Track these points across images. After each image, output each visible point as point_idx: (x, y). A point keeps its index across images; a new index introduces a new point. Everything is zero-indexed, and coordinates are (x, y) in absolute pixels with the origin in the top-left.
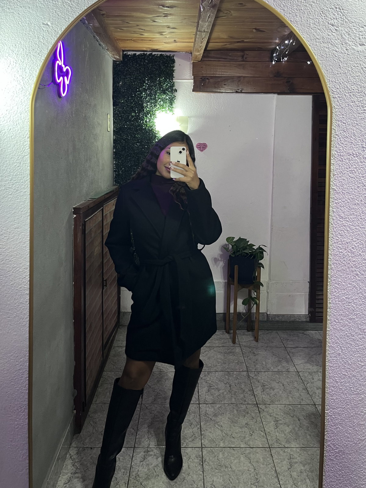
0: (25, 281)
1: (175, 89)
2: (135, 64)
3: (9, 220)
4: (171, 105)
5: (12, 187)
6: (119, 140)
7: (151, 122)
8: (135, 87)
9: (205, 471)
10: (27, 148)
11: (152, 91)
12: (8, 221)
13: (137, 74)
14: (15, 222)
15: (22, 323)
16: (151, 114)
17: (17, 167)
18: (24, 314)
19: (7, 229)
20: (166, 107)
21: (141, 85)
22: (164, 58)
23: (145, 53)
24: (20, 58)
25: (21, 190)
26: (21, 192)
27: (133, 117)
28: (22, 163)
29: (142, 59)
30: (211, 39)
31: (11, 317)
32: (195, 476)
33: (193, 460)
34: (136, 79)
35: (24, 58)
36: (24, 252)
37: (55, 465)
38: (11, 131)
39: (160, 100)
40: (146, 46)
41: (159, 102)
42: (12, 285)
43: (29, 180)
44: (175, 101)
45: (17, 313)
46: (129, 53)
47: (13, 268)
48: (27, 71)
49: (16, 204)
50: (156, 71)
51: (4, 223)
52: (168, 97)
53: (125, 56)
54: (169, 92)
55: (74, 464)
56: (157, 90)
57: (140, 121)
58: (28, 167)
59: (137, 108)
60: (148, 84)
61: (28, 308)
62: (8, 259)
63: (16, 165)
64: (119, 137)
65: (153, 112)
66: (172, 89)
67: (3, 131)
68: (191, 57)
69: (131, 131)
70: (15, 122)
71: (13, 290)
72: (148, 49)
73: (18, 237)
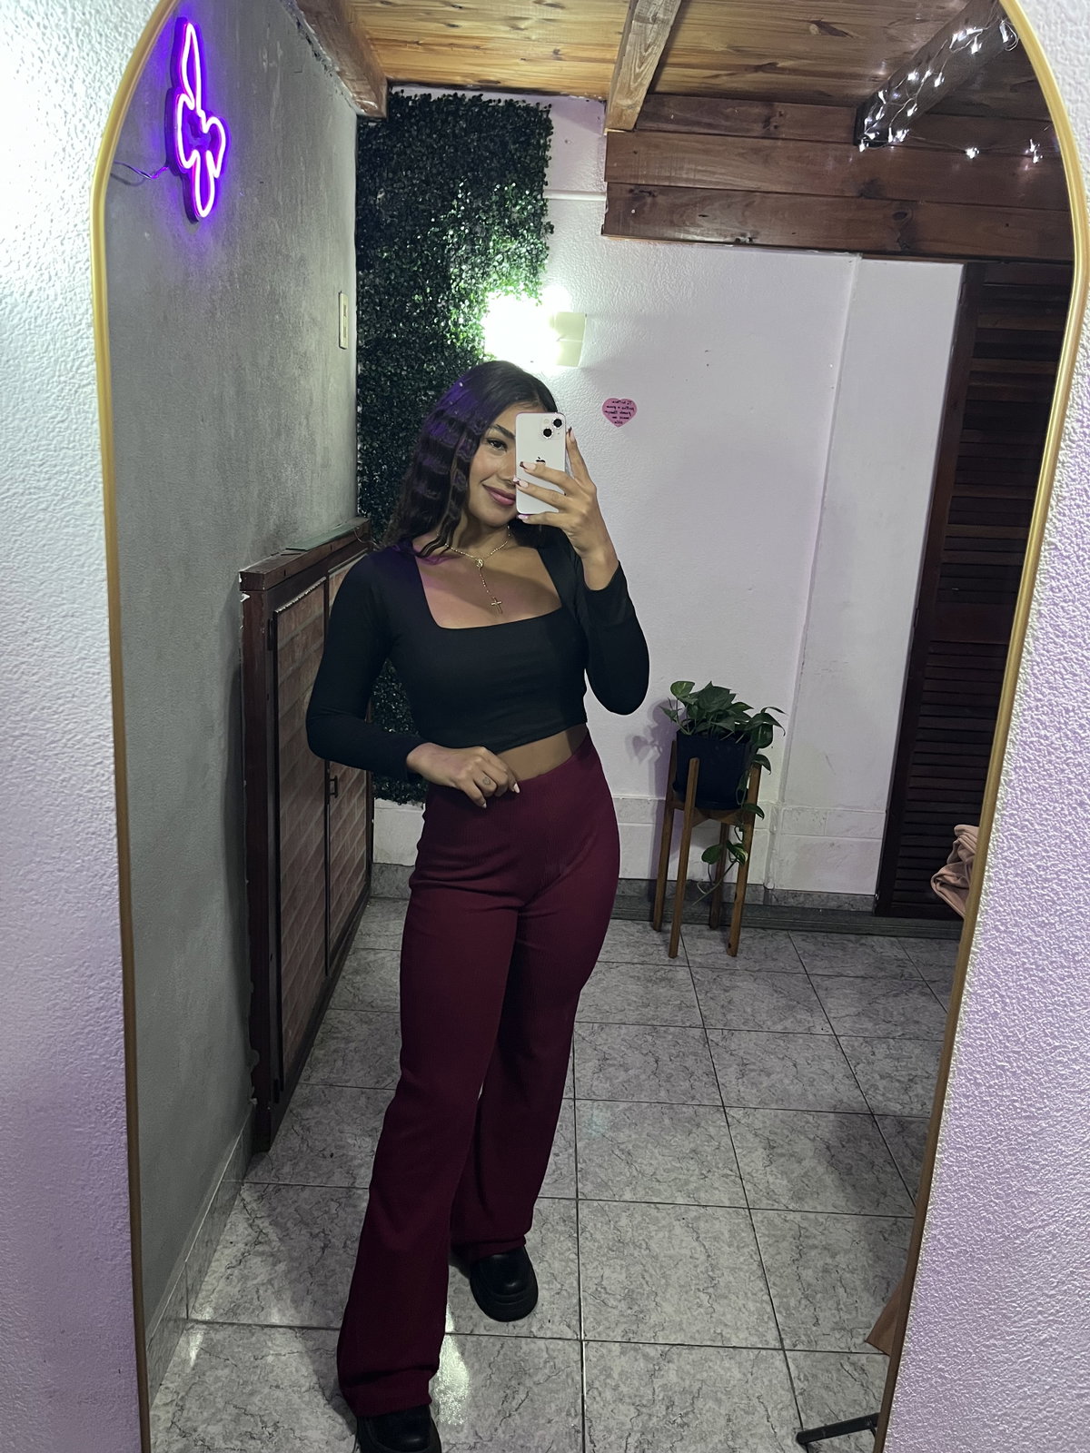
0: (102, 772)
1: (549, 223)
2: (428, 131)
3: (47, 590)
4: (535, 275)
5: (46, 485)
6: (374, 379)
7: (471, 327)
8: (424, 211)
9: (582, 1253)
10: (88, 360)
11: (475, 225)
12: (41, 593)
13: (433, 165)
14: (64, 596)
15: (100, 889)
16: (471, 302)
17: (58, 423)
18: (105, 863)
19: (39, 616)
20: (518, 281)
21: (443, 206)
22: (517, 115)
23: (460, 93)
24: (55, 41)
25: (76, 499)
26: (77, 503)
27: (416, 306)
28: (73, 410)
29: (448, 113)
30: (672, 52)
31: (66, 869)
32: (556, 1265)
33: (553, 1226)
34: (428, 183)
35: (67, 41)
36: (95, 688)
37: (203, 1225)
38: (33, 297)
39: (499, 257)
40: (462, 69)
41: (496, 264)
42: (63, 781)
43: (99, 468)
44: (546, 261)
45: (83, 861)
46: (410, 92)
47: (65, 732)
48: (79, 88)
49: (63, 542)
50: (492, 161)
51: (28, 598)
52: (524, 250)
53: (395, 102)
54: (528, 230)
55: (254, 1221)
56: (493, 224)
57: (439, 322)
58: (92, 423)
59: (430, 278)
60: (465, 204)
61: (115, 848)
62: (50, 708)
63: (57, 414)
64: (374, 368)
65: (476, 293)
66: (538, 224)
67: (8, 299)
68: (603, 117)
69: (409, 352)
70: (43, 267)
71: (67, 795)
72: (470, 82)
73: (74, 644)
